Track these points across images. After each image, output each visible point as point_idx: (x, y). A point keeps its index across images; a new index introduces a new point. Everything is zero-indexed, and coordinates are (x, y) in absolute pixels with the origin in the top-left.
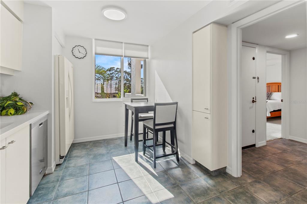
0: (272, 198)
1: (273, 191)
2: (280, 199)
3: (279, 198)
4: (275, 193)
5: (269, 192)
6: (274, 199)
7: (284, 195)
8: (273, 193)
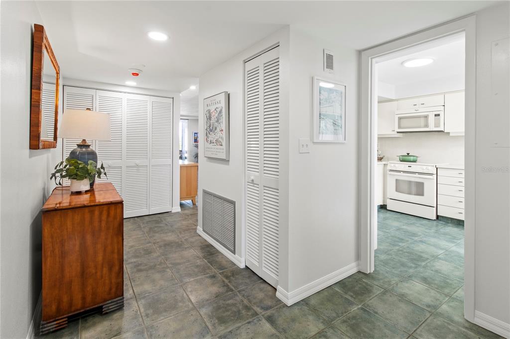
0: (406, 285)
1: (407, 294)
2: (397, 284)
3: (399, 285)
4: (404, 291)
5: (411, 292)
6: (404, 284)
7: (393, 289)
8: (406, 291)
